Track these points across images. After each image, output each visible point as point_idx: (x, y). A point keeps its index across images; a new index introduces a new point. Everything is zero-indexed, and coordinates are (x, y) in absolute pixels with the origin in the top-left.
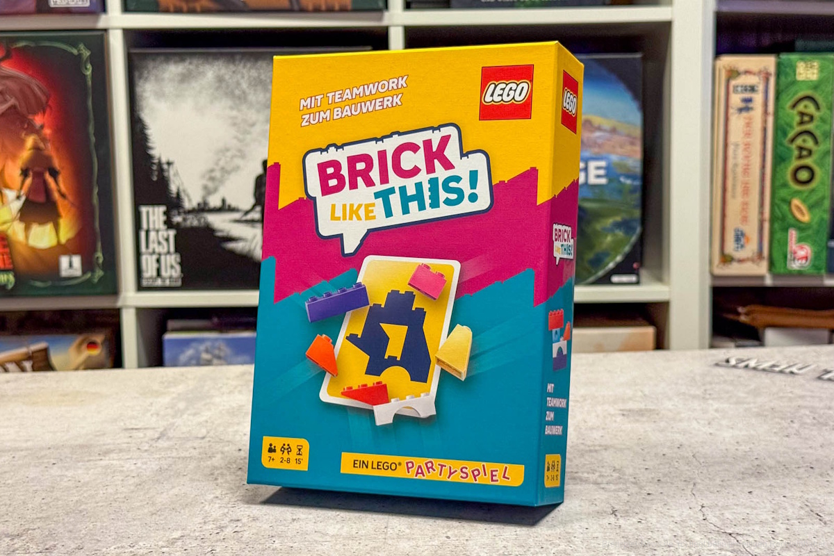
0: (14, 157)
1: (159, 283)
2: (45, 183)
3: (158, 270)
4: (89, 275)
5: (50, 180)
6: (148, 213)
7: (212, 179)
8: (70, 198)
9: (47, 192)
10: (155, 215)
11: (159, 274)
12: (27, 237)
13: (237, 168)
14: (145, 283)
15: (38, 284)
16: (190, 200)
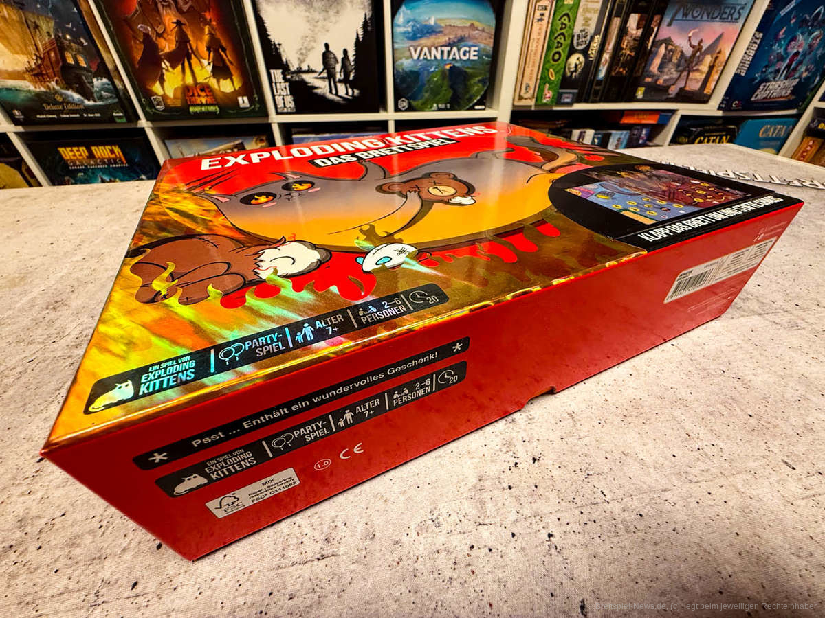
0: (201, 40)
1: (285, 110)
2: (220, 54)
3: (284, 103)
4: (253, 107)
5: (223, 53)
6: (274, 73)
7: (302, 54)
8: (235, 64)
9: (223, 60)
10: (277, 74)
11: (285, 107)
12: (219, 86)
13: (313, 48)
14: (279, 111)
15: (230, 111)
16: (293, 66)
